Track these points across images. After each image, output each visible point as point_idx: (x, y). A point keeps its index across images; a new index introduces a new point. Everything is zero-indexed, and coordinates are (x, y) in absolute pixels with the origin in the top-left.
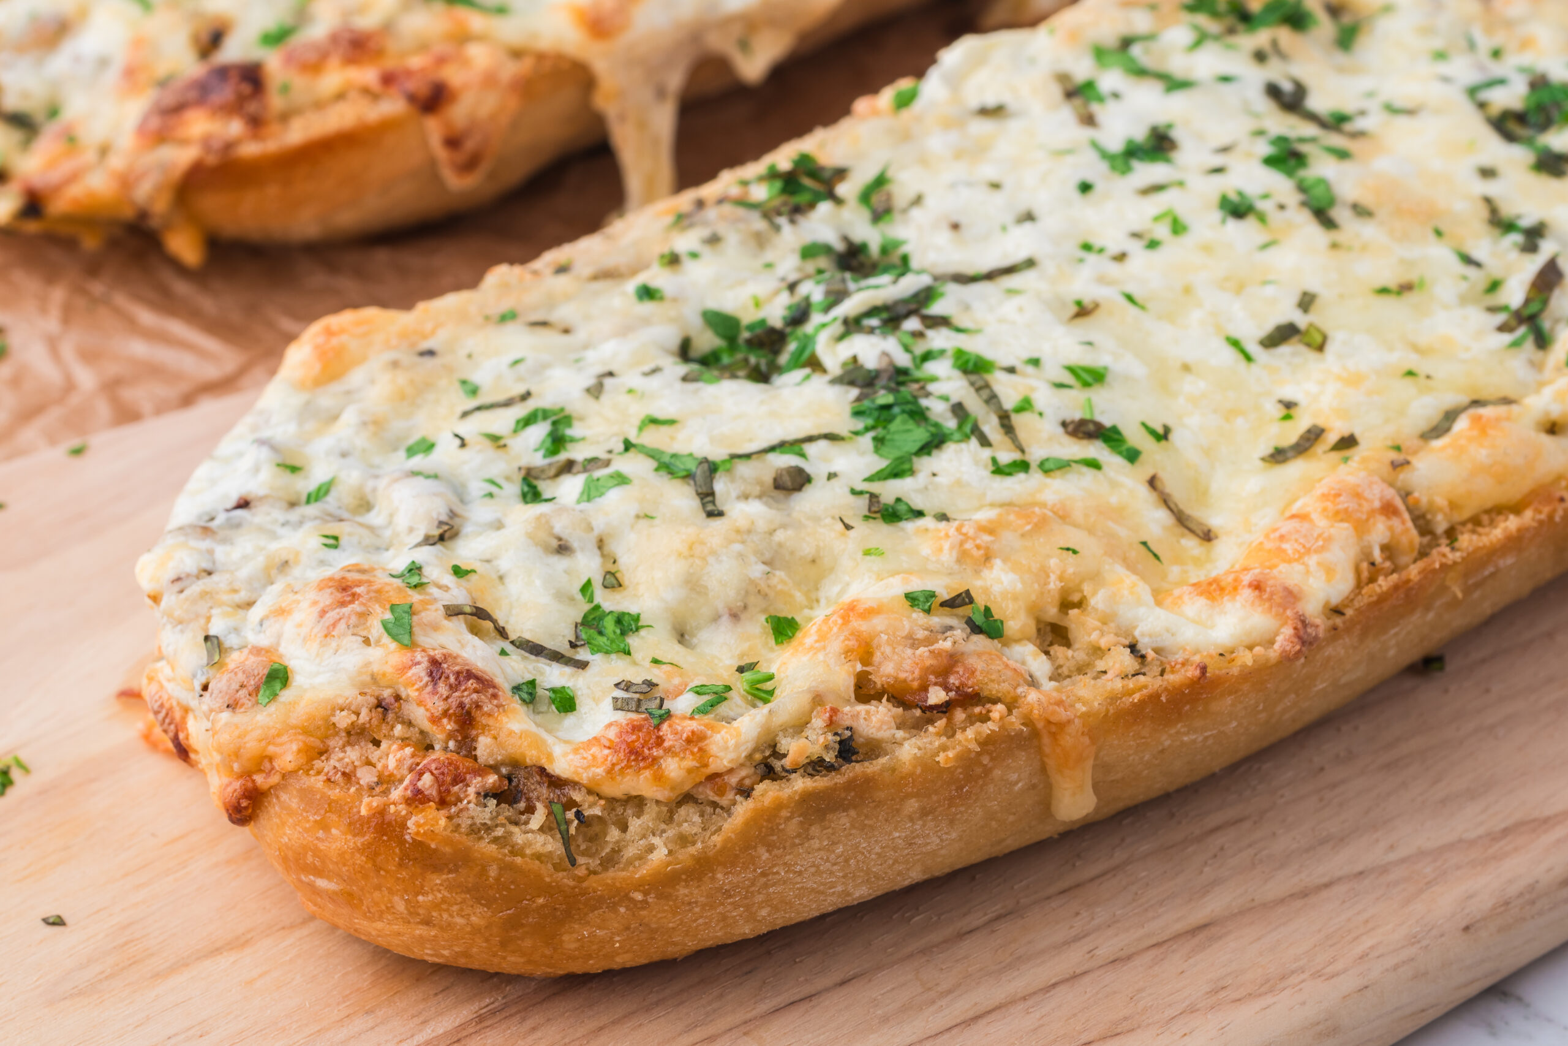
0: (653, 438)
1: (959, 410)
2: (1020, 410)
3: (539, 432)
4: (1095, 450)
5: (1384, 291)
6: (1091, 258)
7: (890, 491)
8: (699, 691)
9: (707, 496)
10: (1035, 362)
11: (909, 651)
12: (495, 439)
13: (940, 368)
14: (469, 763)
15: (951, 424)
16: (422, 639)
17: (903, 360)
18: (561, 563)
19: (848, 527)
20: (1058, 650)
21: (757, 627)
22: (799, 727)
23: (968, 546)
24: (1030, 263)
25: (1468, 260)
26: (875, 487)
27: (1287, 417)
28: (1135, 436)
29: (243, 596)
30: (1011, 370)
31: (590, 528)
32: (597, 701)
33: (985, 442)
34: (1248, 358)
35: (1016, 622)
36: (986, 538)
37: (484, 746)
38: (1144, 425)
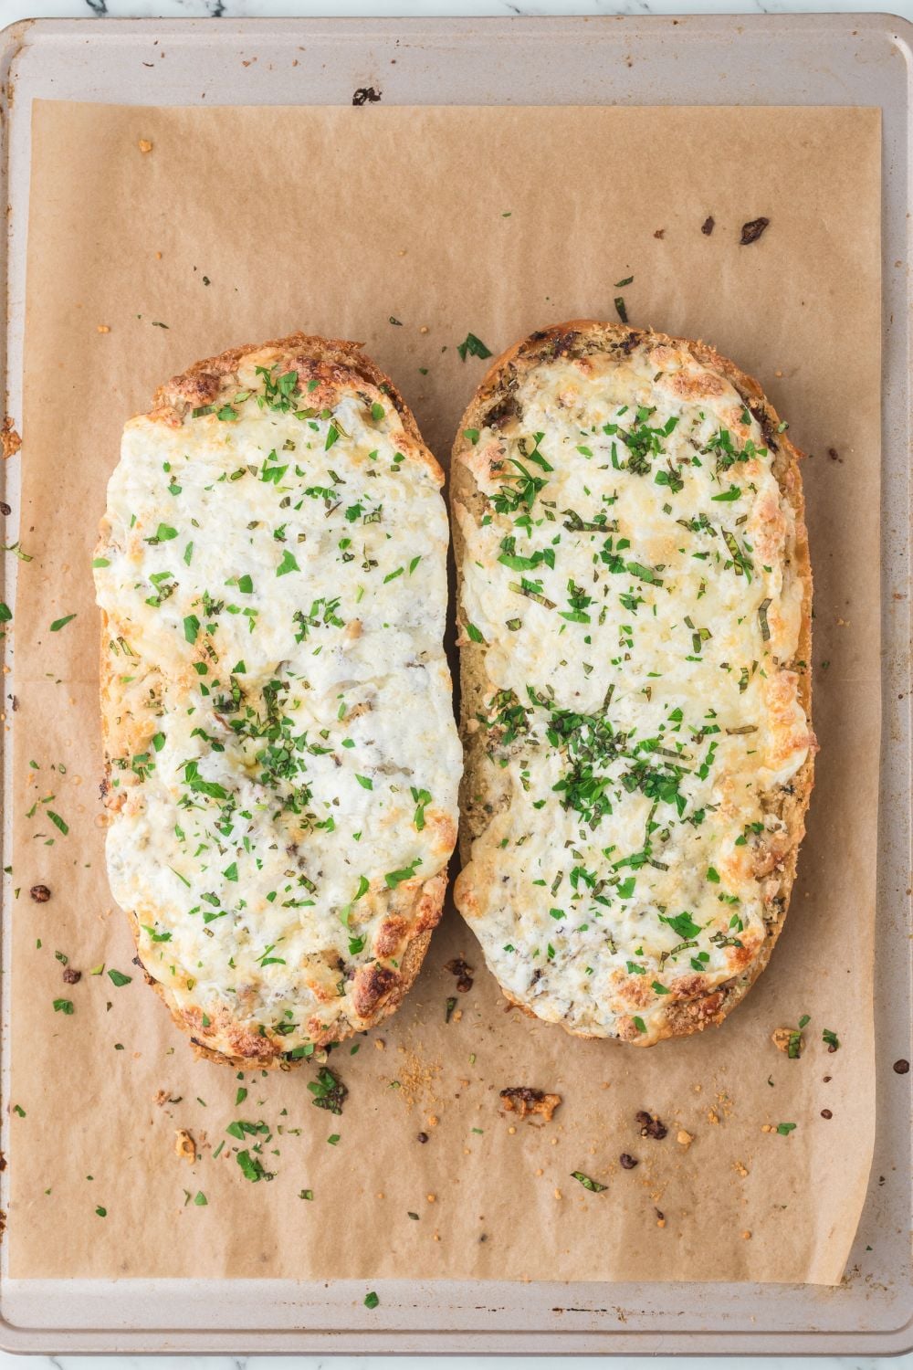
0: (615, 858)
1: (667, 766)
2: (680, 750)
3: (582, 882)
4: (708, 739)
5: (700, 595)
6: (621, 665)
7: (688, 812)
8: (733, 925)
9: (656, 864)
10: (662, 728)
11: (762, 863)
12: (576, 897)
13: (643, 755)
14: (711, 997)
15: (672, 774)
16: (667, 985)
17: (632, 762)
18: (647, 918)
19: (700, 838)
20: (769, 807)
21: (709, 885)
22: (765, 908)
23: (730, 813)
24: (612, 687)
25: (704, 556)
26: (685, 816)
27: (730, 670)
28: (710, 723)
29: (592, 1007)
30: (661, 737)
31: (645, 904)
32: (712, 948)
33: (687, 771)
34: (700, 660)
35: (759, 817)
36: (731, 805)
37: (711, 990)
38: (706, 717)
